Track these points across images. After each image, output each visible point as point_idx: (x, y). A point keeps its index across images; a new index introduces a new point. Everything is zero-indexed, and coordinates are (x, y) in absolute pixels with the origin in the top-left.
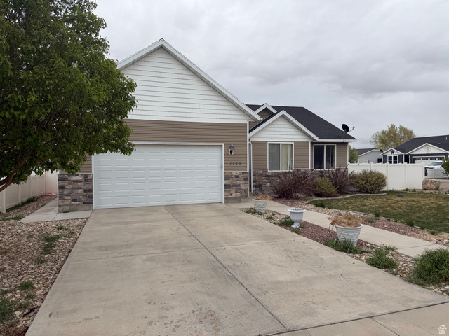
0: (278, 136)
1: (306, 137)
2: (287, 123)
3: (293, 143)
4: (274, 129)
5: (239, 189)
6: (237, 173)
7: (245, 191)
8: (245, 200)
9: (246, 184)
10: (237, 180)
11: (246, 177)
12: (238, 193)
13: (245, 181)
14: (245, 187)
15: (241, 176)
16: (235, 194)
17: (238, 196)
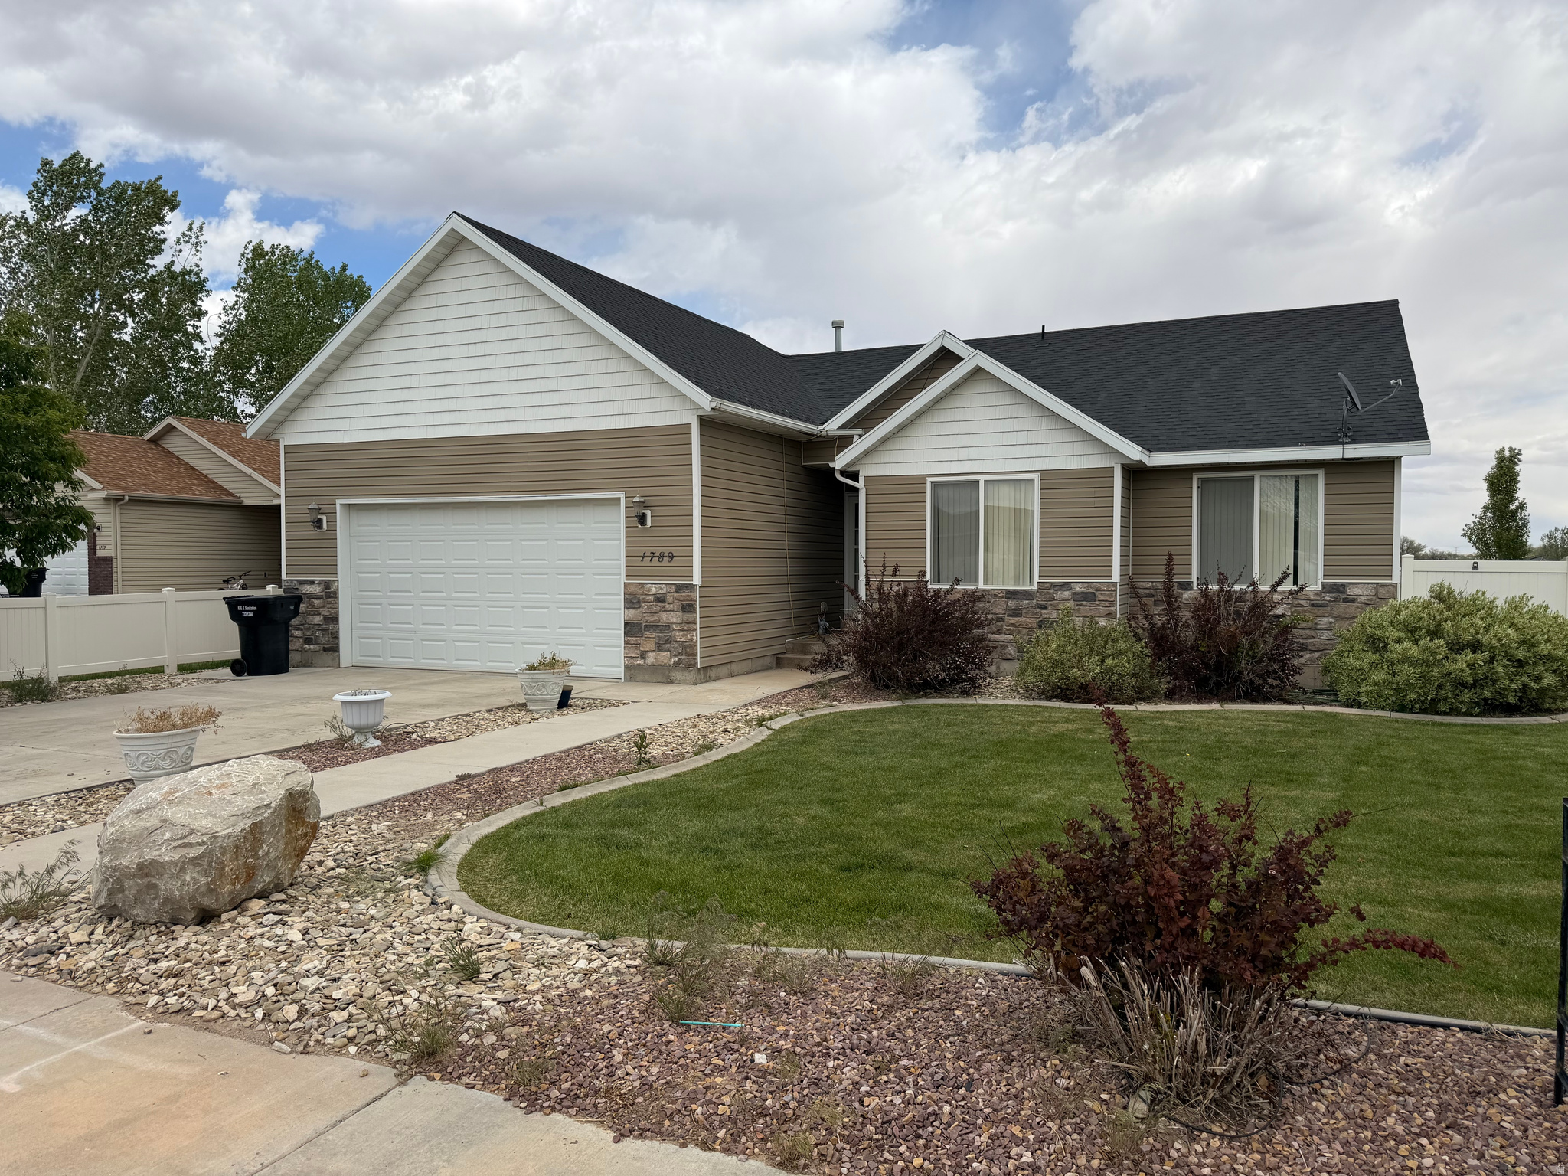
0: (973, 453)
3: (1036, 477)
4: (954, 428)
5: (666, 638)
6: (661, 589)
7: (685, 648)
8: (684, 677)
9: (687, 625)
10: (663, 611)
11: (687, 600)
12: (665, 654)
13: (686, 614)
14: (686, 635)
15: (672, 598)
16: (654, 653)
17: (665, 662)
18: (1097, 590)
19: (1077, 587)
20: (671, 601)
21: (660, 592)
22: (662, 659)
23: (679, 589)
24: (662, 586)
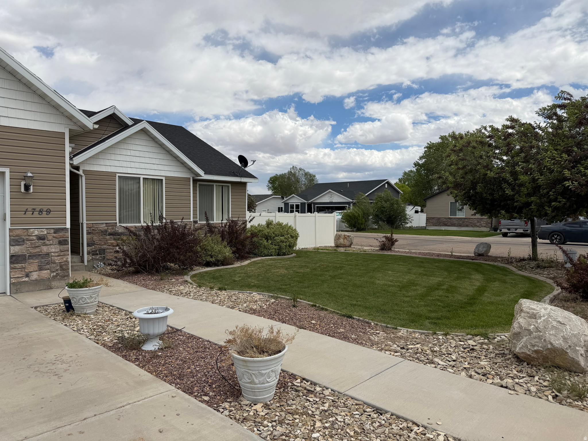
0: (137, 165)
1: (186, 170)
2: (152, 144)
3: (164, 178)
5: (46, 262)
6: (42, 231)
7: (61, 267)
8: (61, 284)
9: (63, 253)
10: (43, 245)
11: (63, 237)
12: (46, 271)
13: (62, 246)
14: (62, 258)
15: (51, 237)
16: (37, 272)
17: (46, 276)
20: (50, 239)
21: (42, 233)
22: (43, 275)
23: (57, 231)
24: (43, 230)
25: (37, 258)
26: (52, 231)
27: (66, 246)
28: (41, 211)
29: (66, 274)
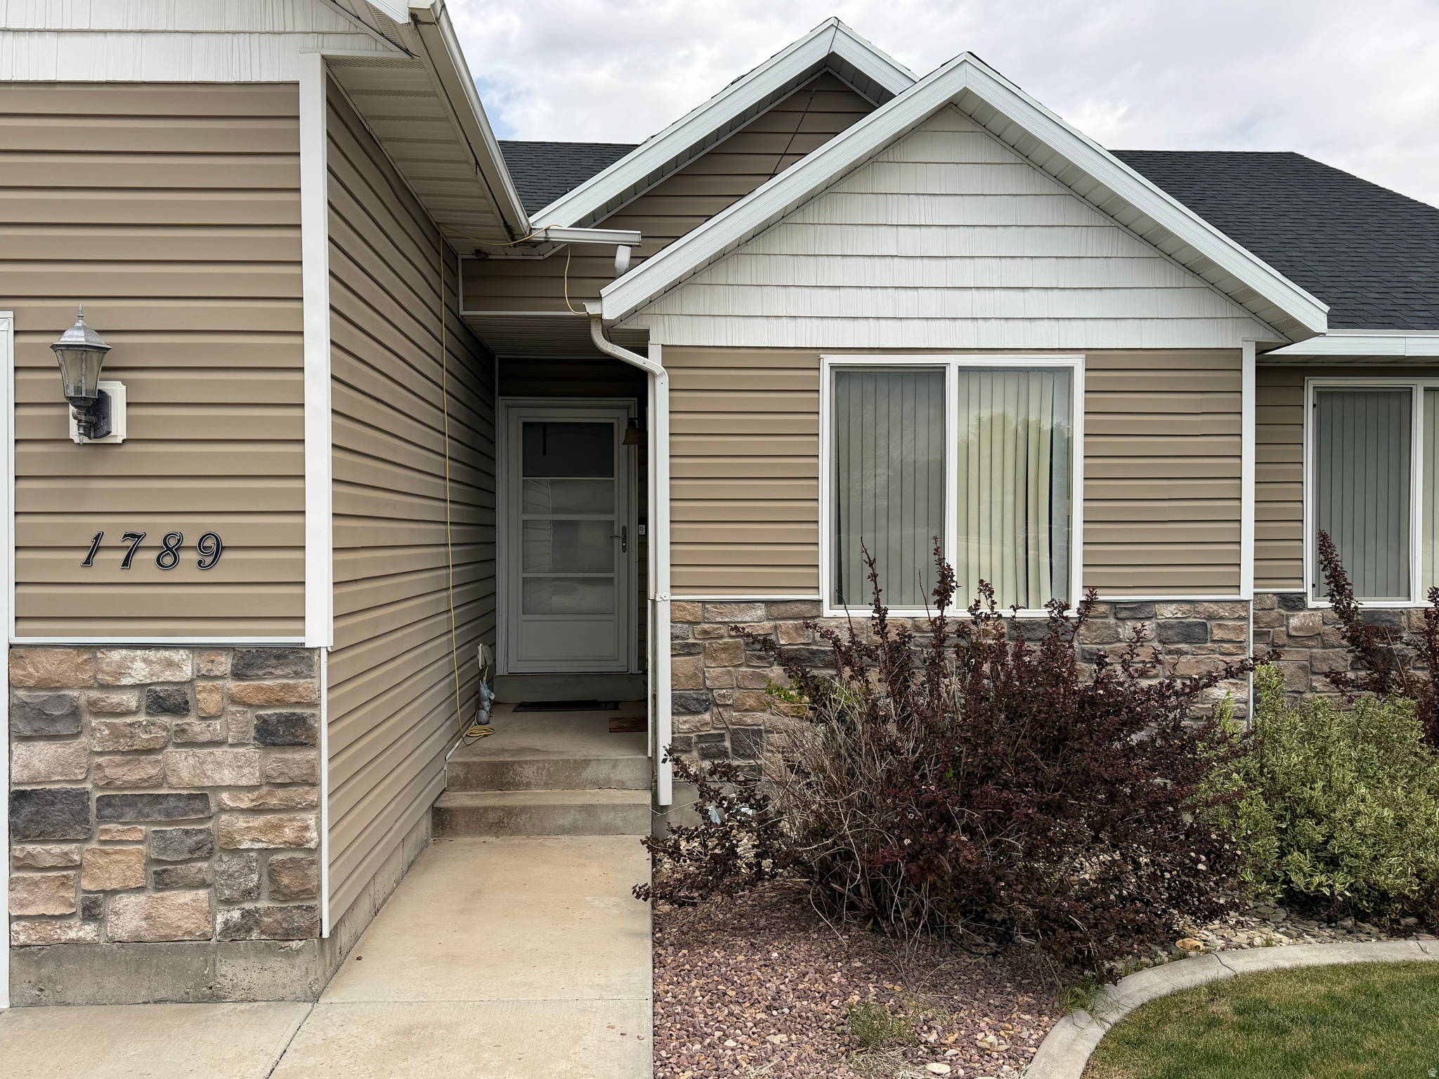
0: (931, 303)
1: (1210, 305)
2: (1012, 179)
3: (1078, 363)
4: (887, 242)
5: (191, 842)
6: (170, 664)
7: (273, 874)
8: (267, 976)
9: (280, 793)
10: (178, 745)
11: (282, 703)
12: (185, 897)
13: (276, 755)
14: (277, 827)
15: (217, 697)
16: (142, 898)
17: (188, 925)
18: (1211, 617)
19: (1167, 612)
20: (212, 709)
21: (168, 676)
22: (174, 916)
23: (249, 666)
24: (176, 656)
25: (142, 818)
26: (225, 664)
27: (298, 755)
28: (170, 549)
29: (301, 921)
